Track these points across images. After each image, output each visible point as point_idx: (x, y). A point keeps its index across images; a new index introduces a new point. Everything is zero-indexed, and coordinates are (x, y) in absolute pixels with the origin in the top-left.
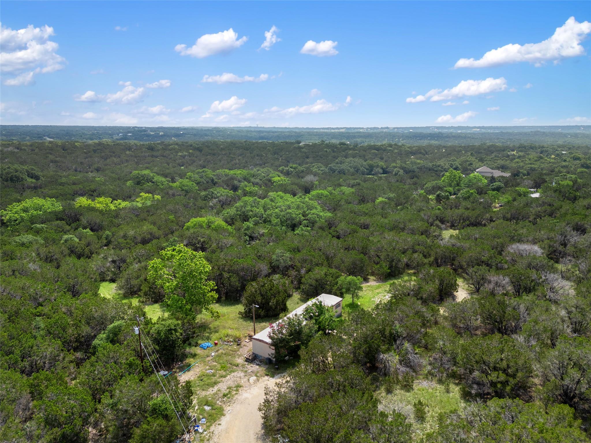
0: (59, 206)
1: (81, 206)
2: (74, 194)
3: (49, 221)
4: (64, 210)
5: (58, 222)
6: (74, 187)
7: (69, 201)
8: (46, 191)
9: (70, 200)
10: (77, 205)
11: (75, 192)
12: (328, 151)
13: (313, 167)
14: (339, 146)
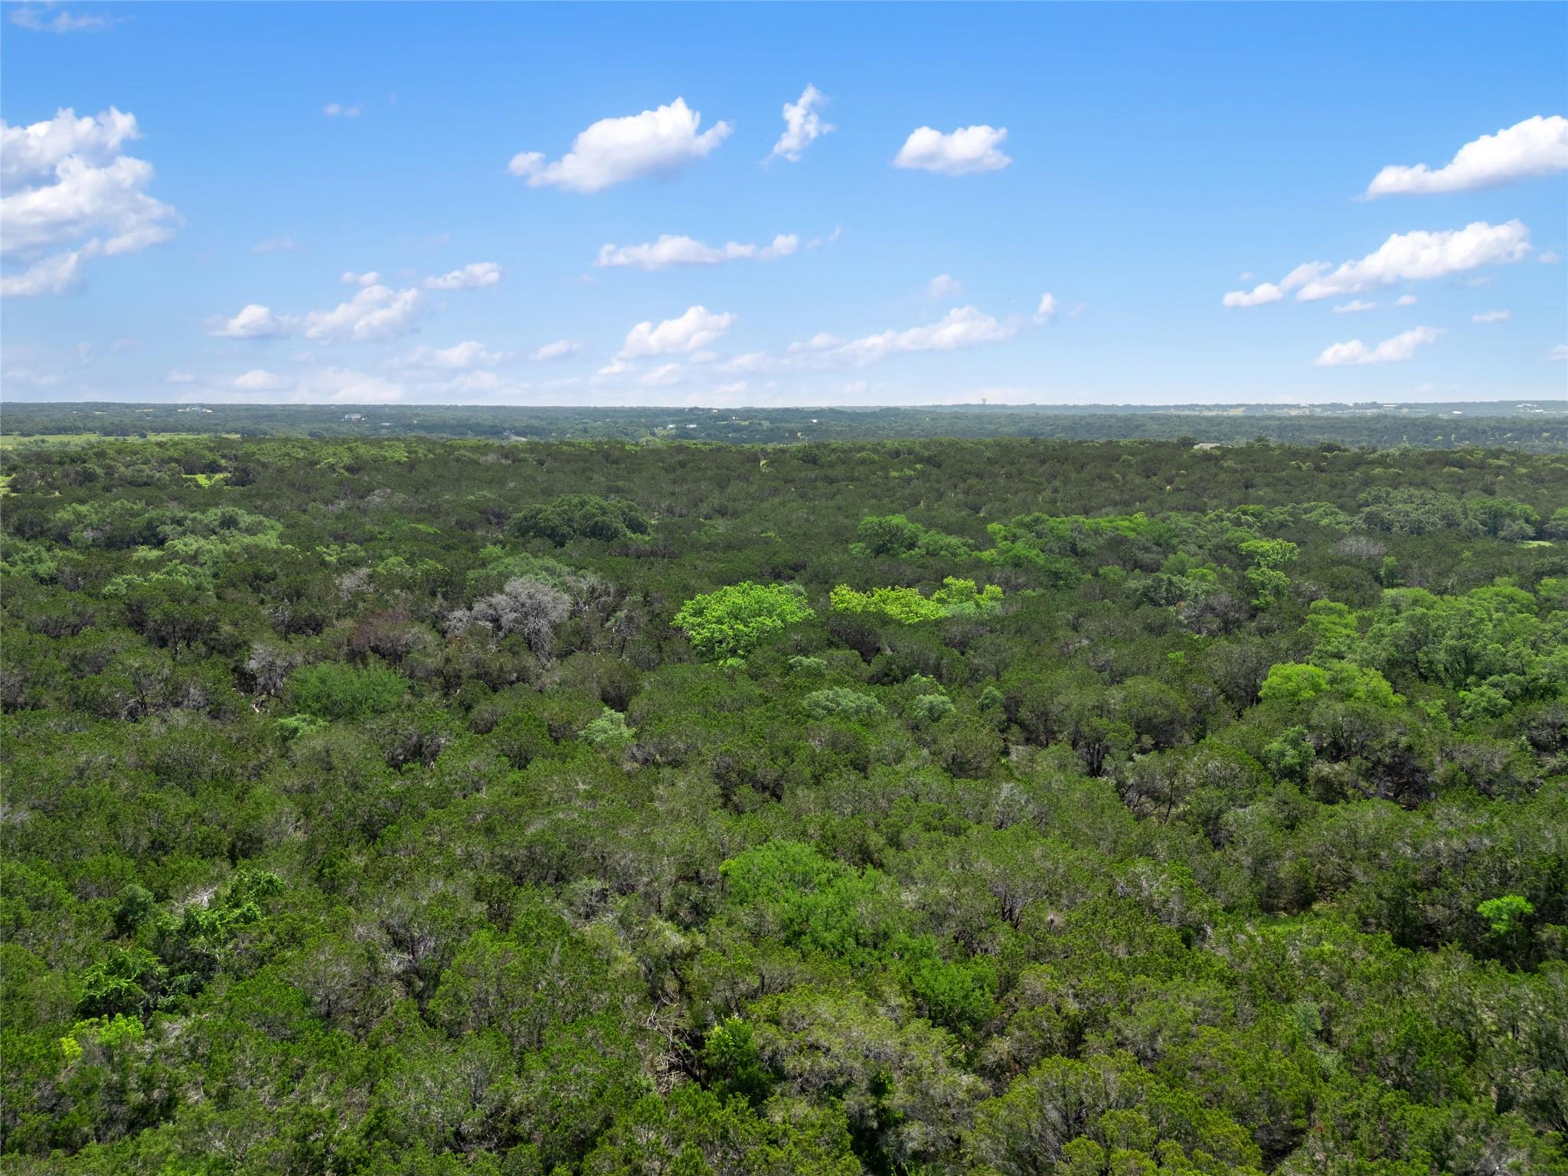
12: (1304, 467)
13: (1306, 511)
14: (1329, 455)
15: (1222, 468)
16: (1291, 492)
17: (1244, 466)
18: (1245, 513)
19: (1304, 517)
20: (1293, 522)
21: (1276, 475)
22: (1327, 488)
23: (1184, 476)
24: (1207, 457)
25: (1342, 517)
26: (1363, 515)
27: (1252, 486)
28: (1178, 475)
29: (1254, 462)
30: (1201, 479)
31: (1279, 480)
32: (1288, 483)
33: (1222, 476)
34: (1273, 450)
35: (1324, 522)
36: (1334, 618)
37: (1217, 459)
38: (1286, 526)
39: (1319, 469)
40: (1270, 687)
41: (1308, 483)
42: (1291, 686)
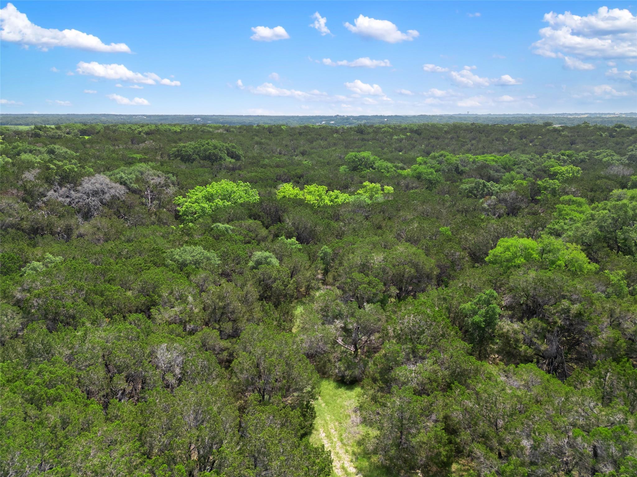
0: (254, 196)
1: (284, 197)
2: (277, 179)
3: (238, 219)
4: (261, 202)
5: (251, 221)
6: (277, 170)
7: (269, 189)
8: (243, 173)
9: (271, 187)
10: (280, 195)
11: (278, 177)
12: (604, 135)
13: (597, 154)
14: (618, 130)
15: (560, 135)
16: (594, 146)
17: (573, 134)
18: (563, 154)
19: (596, 157)
20: (589, 159)
21: (588, 138)
22: (614, 145)
23: (540, 139)
24: (555, 130)
25: (616, 157)
26: (627, 156)
27: (574, 144)
28: (537, 138)
29: (578, 132)
30: (548, 140)
31: (589, 141)
32: (594, 142)
33: (560, 139)
34: (590, 127)
35: (605, 159)
36: (574, 207)
37: (559, 131)
38: (584, 161)
39: (612, 136)
40: (494, 255)
41: (604, 142)
42: (508, 254)
